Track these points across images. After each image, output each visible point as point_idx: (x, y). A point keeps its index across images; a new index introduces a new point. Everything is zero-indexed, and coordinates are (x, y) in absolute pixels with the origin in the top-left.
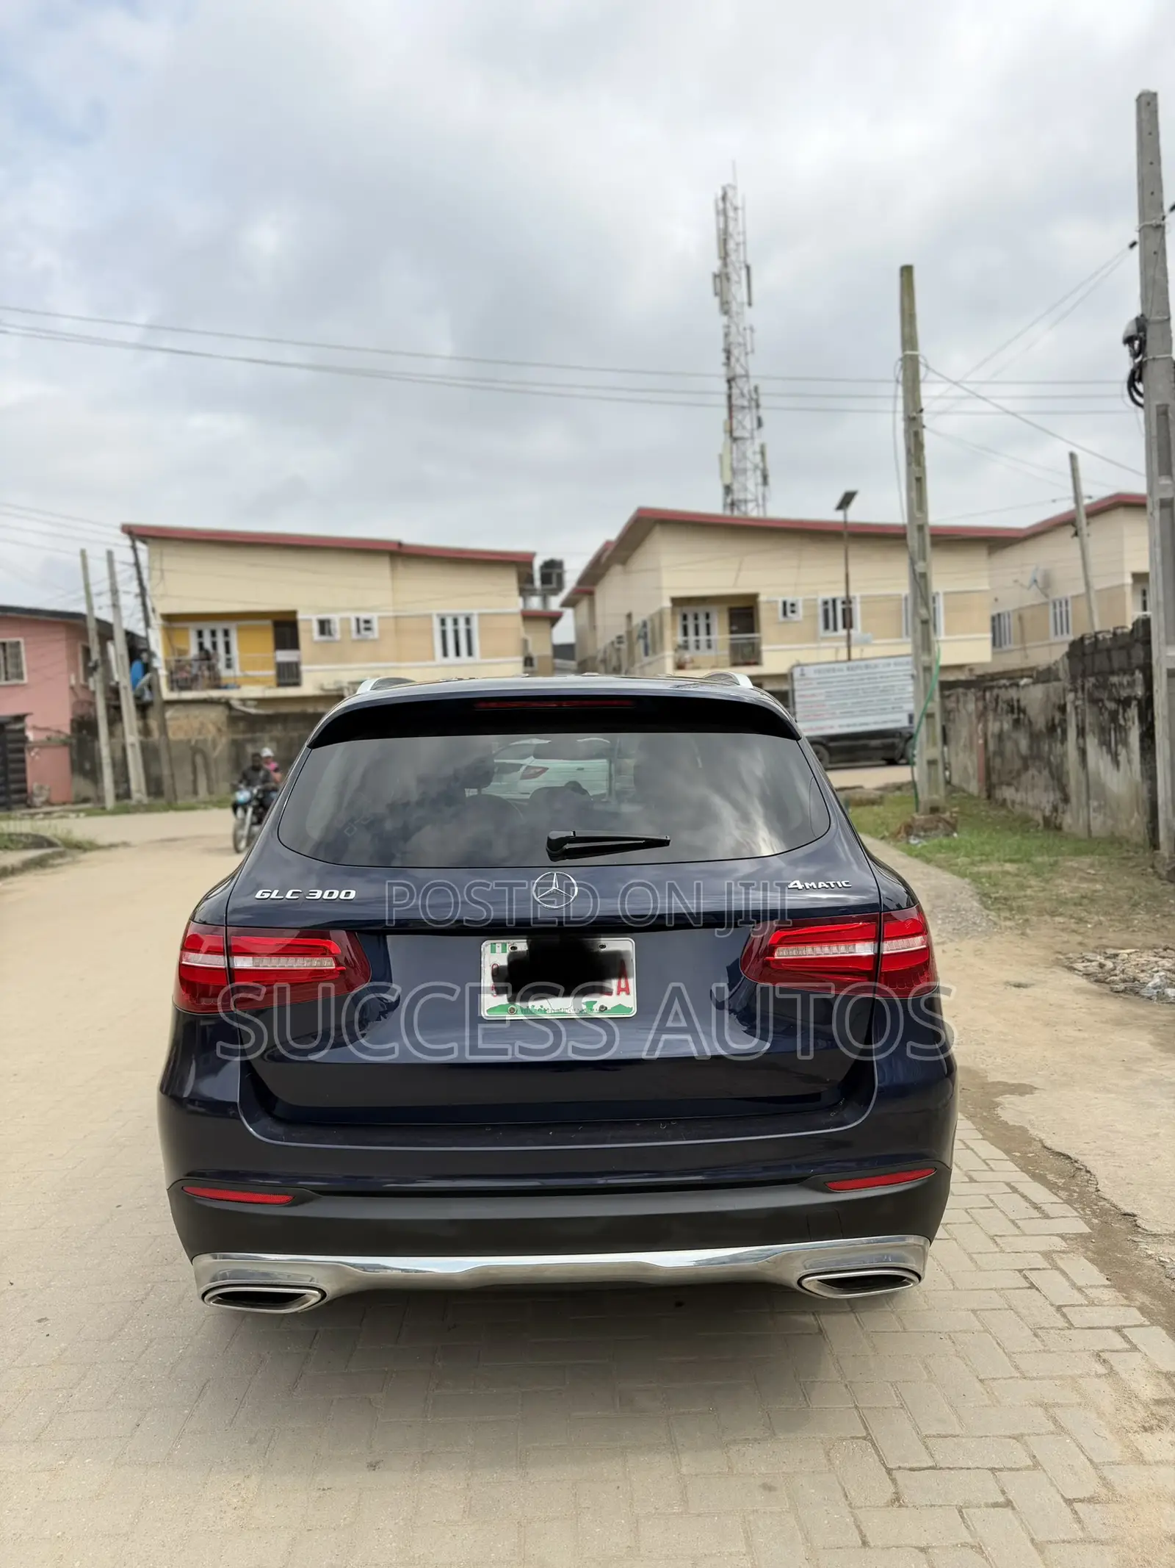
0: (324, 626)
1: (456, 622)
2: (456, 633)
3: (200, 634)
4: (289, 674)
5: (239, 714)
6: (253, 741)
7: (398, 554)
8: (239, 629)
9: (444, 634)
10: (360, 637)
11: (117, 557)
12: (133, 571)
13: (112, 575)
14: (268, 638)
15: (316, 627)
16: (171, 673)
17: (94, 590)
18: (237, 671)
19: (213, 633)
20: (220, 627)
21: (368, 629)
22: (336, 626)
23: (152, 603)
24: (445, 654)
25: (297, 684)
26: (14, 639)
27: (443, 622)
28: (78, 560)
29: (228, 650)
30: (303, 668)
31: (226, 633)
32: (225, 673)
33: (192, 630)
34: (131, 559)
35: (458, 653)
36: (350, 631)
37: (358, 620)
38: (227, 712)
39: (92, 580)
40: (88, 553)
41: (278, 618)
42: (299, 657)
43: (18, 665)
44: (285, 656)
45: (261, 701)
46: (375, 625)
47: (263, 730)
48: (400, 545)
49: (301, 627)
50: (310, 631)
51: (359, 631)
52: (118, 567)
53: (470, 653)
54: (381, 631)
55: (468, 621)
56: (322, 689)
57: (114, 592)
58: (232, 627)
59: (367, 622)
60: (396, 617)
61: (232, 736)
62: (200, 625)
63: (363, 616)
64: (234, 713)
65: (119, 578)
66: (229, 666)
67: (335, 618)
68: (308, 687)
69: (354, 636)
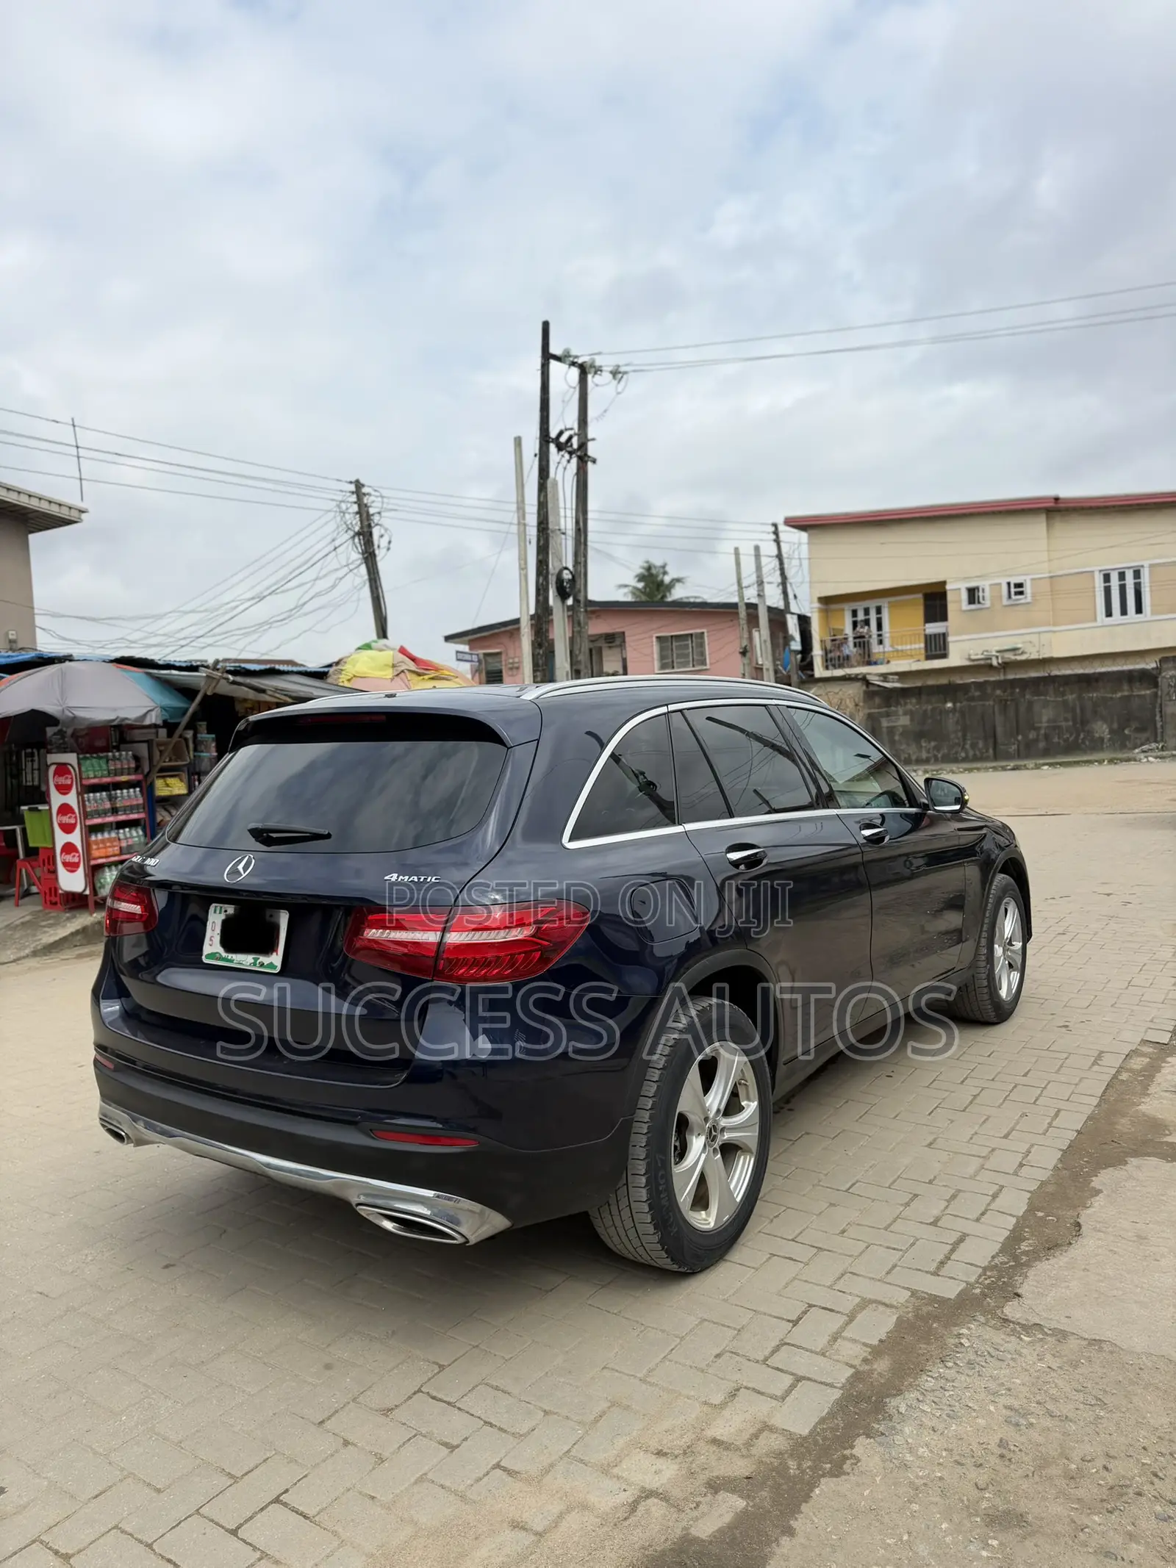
0: (973, 594)
1: (1122, 576)
2: (1123, 589)
3: (854, 613)
4: (937, 646)
5: (876, 689)
6: (888, 715)
7: (1055, 510)
8: (891, 606)
9: (1108, 591)
10: (1010, 602)
11: (763, 552)
12: (776, 563)
13: (759, 568)
14: (919, 612)
15: (964, 596)
16: (826, 652)
17: (745, 583)
18: (887, 646)
19: (867, 611)
20: (872, 604)
21: (1021, 593)
22: (987, 596)
23: (793, 591)
24: (1109, 613)
25: (944, 656)
26: (699, 631)
27: (1107, 578)
28: (733, 558)
29: (880, 627)
30: (950, 639)
31: (879, 610)
32: (876, 648)
33: (847, 609)
34: (775, 552)
35: (1124, 611)
36: (1001, 597)
37: (1009, 584)
38: (864, 688)
39: (744, 575)
40: (741, 551)
41: (929, 591)
42: (947, 627)
43: (702, 654)
44: (934, 628)
45: (902, 675)
46: (1028, 589)
47: (898, 704)
48: (1057, 499)
49: (950, 597)
50: (960, 601)
51: (1010, 597)
52: (764, 560)
53: (1139, 610)
54: (1033, 595)
55: (1137, 574)
56: (970, 660)
57: (760, 583)
58: (884, 603)
59: (1019, 585)
60: (1051, 577)
61: (867, 711)
62: (854, 605)
63: (1014, 580)
64: (871, 688)
65: (765, 570)
66: (881, 642)
67: (984, 584)
68: (955, 658)
69: (1005, 602)
